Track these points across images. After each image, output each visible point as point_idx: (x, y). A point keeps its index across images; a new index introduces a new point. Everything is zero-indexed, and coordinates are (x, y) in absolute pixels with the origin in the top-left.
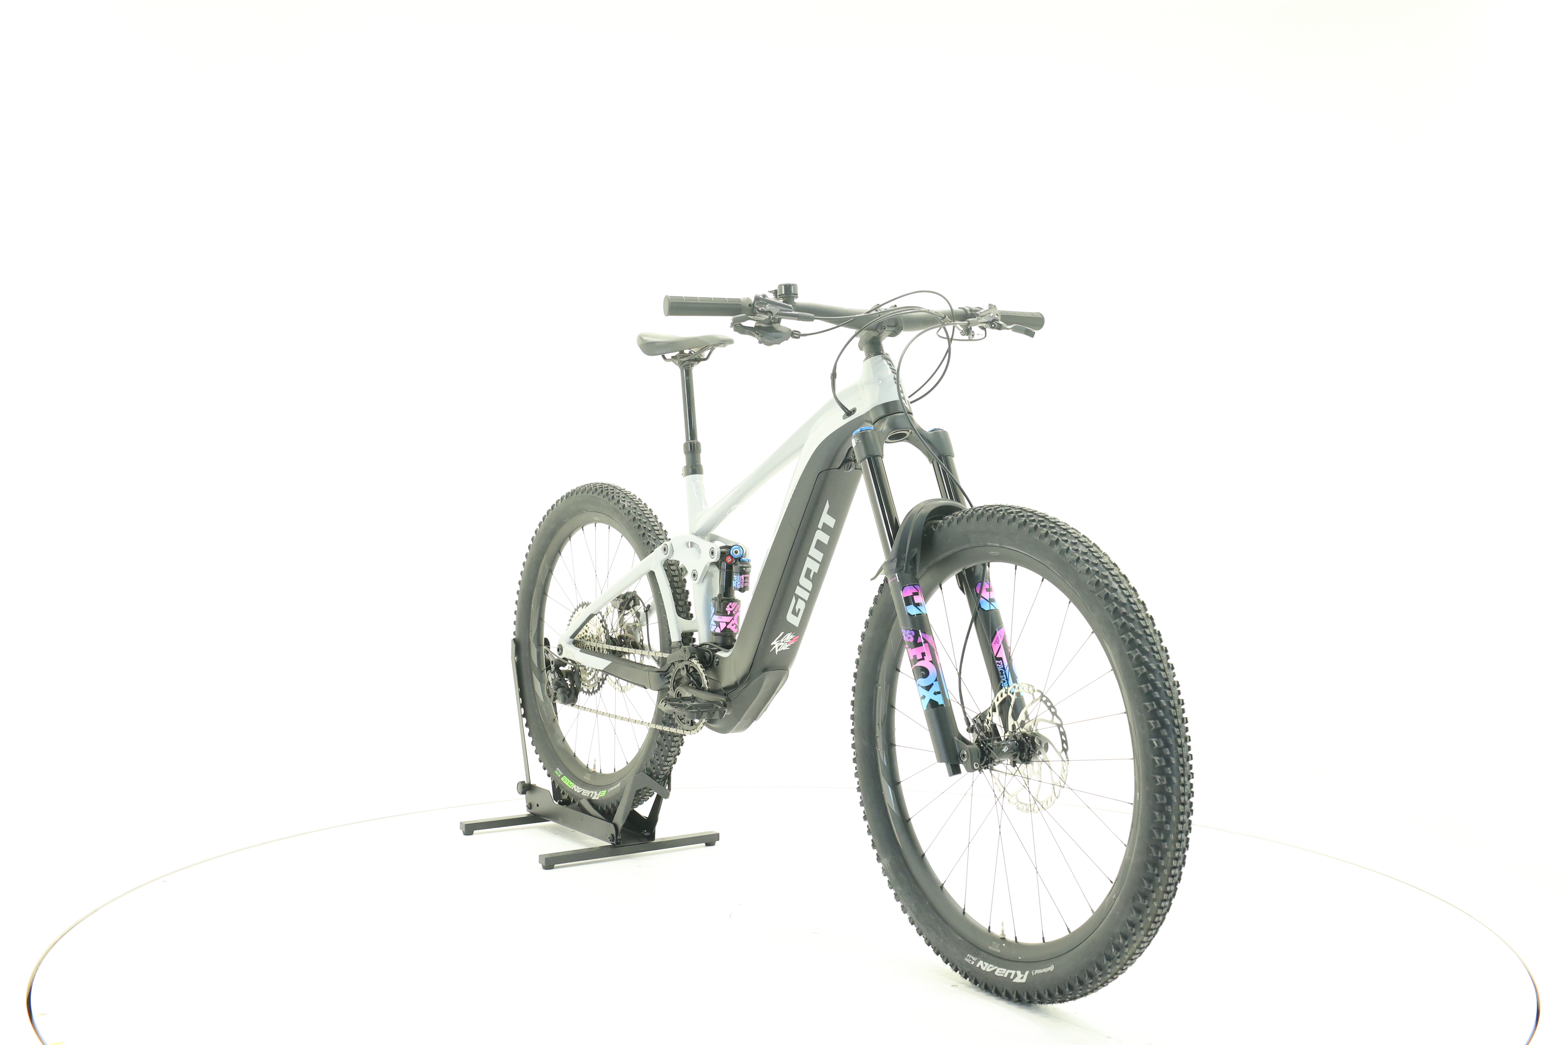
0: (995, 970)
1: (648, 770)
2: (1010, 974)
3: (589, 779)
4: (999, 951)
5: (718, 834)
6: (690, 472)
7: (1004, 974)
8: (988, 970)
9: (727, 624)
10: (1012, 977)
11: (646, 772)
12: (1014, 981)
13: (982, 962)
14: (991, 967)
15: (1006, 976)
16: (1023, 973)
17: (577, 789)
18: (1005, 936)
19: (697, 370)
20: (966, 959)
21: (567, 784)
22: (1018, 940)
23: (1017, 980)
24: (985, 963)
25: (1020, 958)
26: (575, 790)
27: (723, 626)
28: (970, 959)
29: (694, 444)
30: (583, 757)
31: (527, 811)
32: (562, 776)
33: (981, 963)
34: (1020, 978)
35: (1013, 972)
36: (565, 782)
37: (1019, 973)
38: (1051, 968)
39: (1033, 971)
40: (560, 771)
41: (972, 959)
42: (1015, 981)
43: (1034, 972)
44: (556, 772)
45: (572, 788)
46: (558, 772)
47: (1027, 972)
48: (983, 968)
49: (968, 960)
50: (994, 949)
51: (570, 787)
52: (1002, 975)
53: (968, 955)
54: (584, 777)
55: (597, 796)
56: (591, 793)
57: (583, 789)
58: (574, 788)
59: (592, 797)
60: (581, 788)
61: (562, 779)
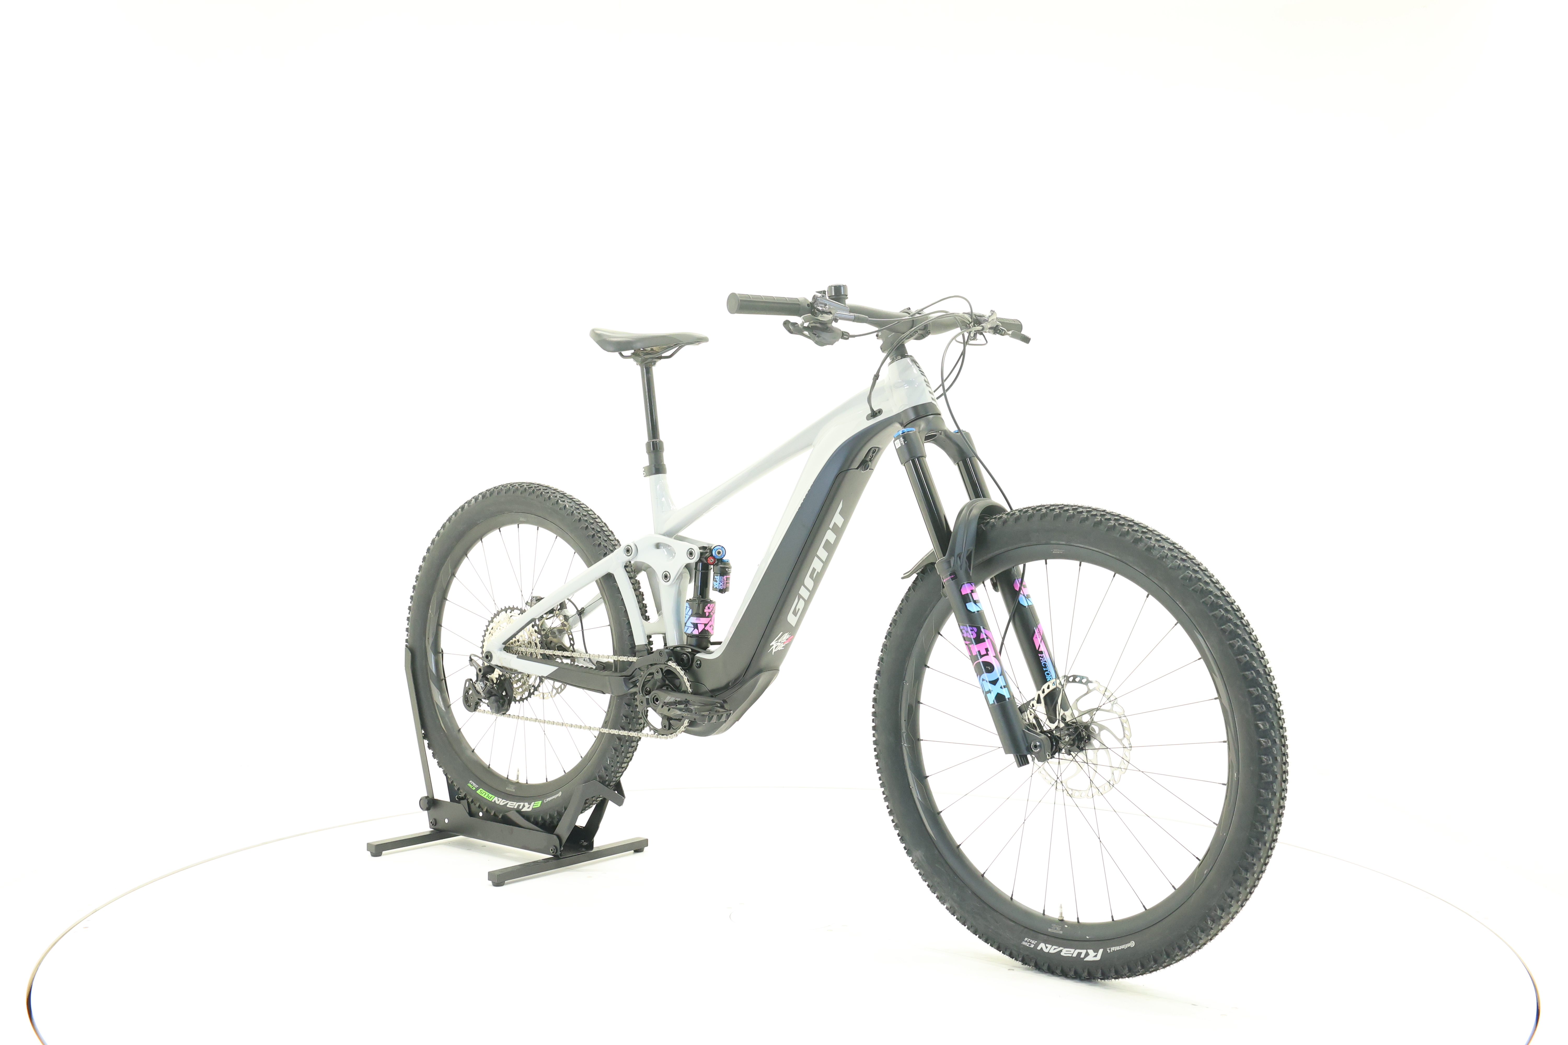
0: (1061, 951)
1: (600, 777)
2: (1079, 954)
3: (514, 790)
4: (1061, 932)
5: (647, 840)
6: (654, 472)
7: (1072, 954)
8: (1052, 951)
9: (706, 625)
10: (1082, 956)
11: (598, 779)
12: (1085, 960)
13: (1044, 944)
14: (1055, 949)
15: (1075, 955)
16: (1096, 951)
17: (501, 802)
18: (1063, 918)
19: (659, 369)
20: (1024, 943)
21: (485, 797)
22: (1080, 921)
23: (1090, 958)
24: (1047, 945)
25: (1087, 937)
26: (497, 802)
27: (701, 627)
28: (1028, 943)
29: (656, 444)
30: (500, 768)
31: (430, 828)
32: (477, 789)
33: (1042, 946)
34: (1093, 956)
35: (1084, 952)
36: (482, 795)
37: (1091, 952)
38: (1132, 944)
39: (1108, 948)
40: (474, 784)
41: (1031, 943)
42: (1087, 959)
43: (1110, 950)
44: (469, 785)
45: (493, 801)
46: (472, 785)
47: (1101, 951)
48: (1046, 950)
49: (1026, 944)
50: (1055, 931)
51: (490, 800)
52: (1071, 955)
53: (1026, 939)
54: (507, 789)
55: (529, 808)
56: (520, 805)
57: (508, 801)
58: (495, 801)
59: (522, 808)
60: (505, 801)
61: (478, 792)
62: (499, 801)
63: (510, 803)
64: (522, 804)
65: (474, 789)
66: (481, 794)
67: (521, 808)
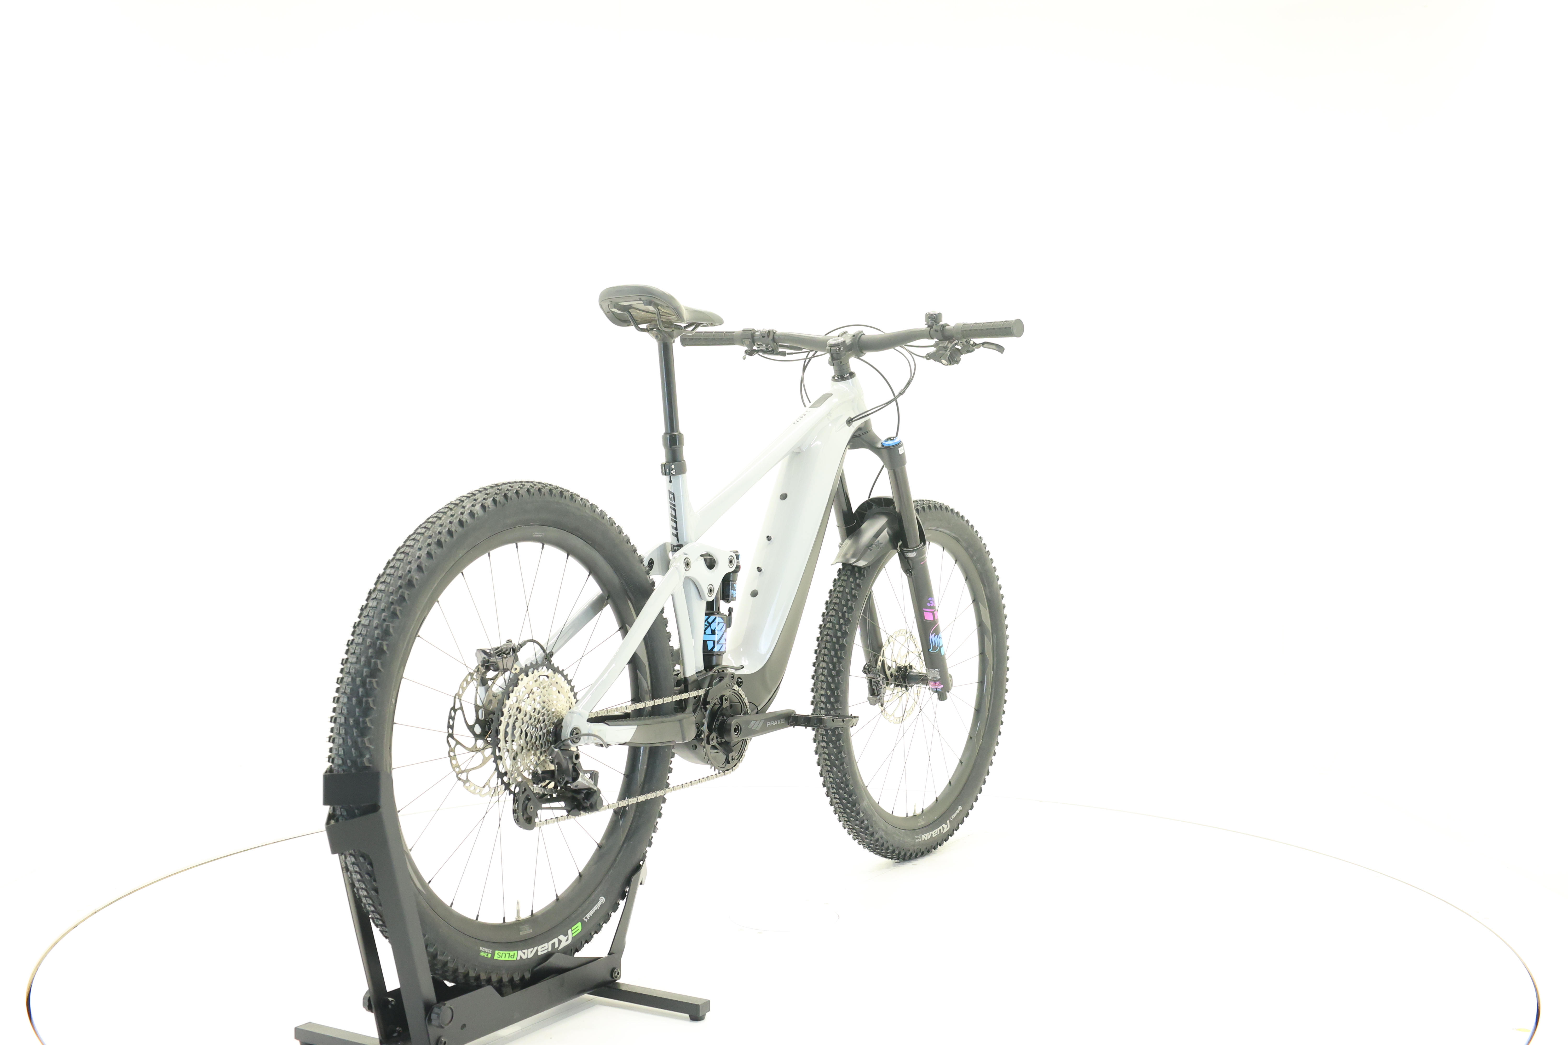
0: (932, 834)
2: (940, 830)
3: (531, 931)
8: (929, 837)
10: (942, 831)
14: (929, 835)
16: (946, 824)
17: (527, 954)
20: (916, 840)
21: (507, 959)
23: (946, 830)
25: (936, 817)
26: (524, 957)
28: (918, 838)
29: (676, 437)
32: (493, 955)
33: (923, 836)
34: (946, 828)
36: (503, 959)
37: (944, 825)
39: (951, 818)
40: (485, 949)
42: (945, 831)
44: (482, 954)
45: (519, 958)
46: (485, 952)
47: (948, 821)
51: (515, 959)
52: (937, 834)
53: (916, 837)
54: (521, 933)
55: (567, 940)
56: (554, 943)
57: (536, 948)
58: (521, 957)
59: (559, 944)
60: (531, 949)
61: (496, 957)
62: (526, 954)
63: (540, 948)
64: (556, 940)
65: (490, 956)
66: (500, 959)
67: (557, 946)
